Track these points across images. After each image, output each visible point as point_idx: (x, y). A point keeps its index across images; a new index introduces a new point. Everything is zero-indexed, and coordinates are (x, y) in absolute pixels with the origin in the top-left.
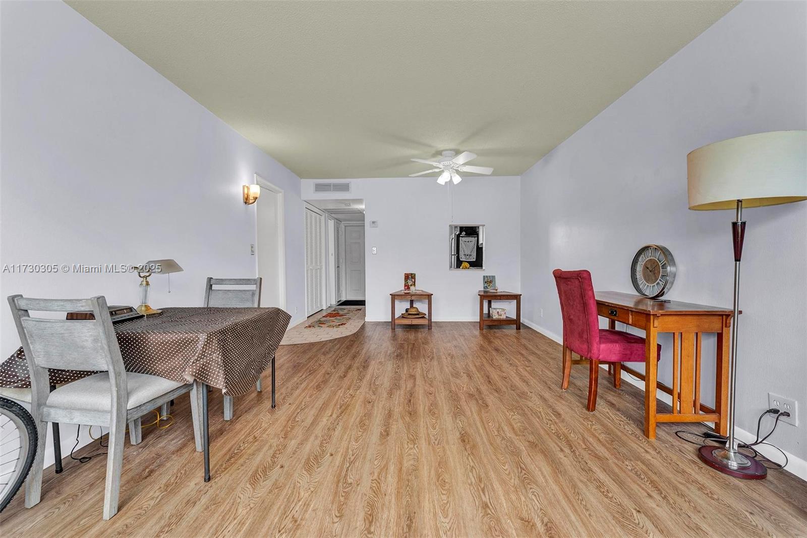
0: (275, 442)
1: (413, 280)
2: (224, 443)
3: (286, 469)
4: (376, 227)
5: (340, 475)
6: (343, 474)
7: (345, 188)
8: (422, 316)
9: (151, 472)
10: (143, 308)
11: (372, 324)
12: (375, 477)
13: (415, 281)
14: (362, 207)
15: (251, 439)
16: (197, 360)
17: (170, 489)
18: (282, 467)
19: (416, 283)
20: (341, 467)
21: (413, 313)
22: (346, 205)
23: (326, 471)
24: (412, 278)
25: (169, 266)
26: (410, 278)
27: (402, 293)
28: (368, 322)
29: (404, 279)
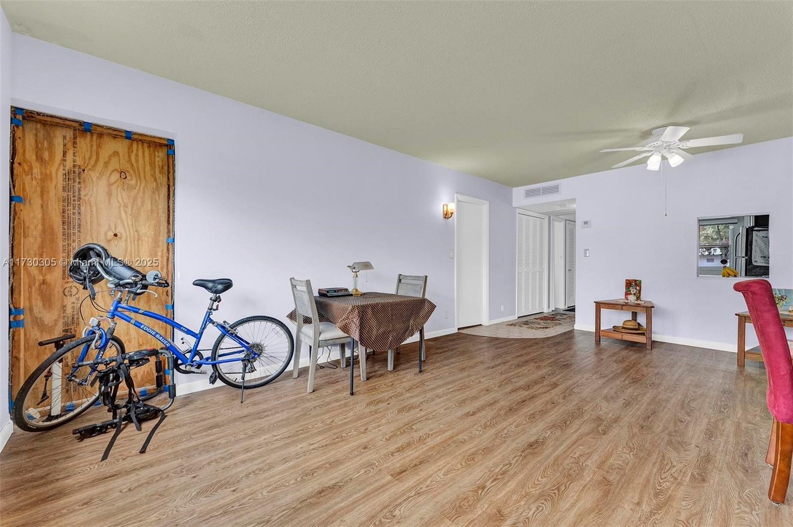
0: (399, 390)
1: (638, 288)
2: (376, 381)
3: (389, 405)
4: (590, 227)
5: (413, 421)
6: (415, 422)
7: (555, 189)
8: (642, 332)
9: (337, 382)
10: (355, 291)
11: (580, 332)
12: (430, 433)
13: (640, 289)
14: (574, 206)
15: (390, 384)
16: (343, 320)
17: (336, 392)
18: (389, 404)
19: (642, 291)
20: (418, 419)
21: (629, 327)
22: (561, 206)
23: (406, 417)
24: (636, 285)
25: (367, 266)
26: (633, 285)
27: (621, 302)
28: (577, 330)
29: (625, 286)
